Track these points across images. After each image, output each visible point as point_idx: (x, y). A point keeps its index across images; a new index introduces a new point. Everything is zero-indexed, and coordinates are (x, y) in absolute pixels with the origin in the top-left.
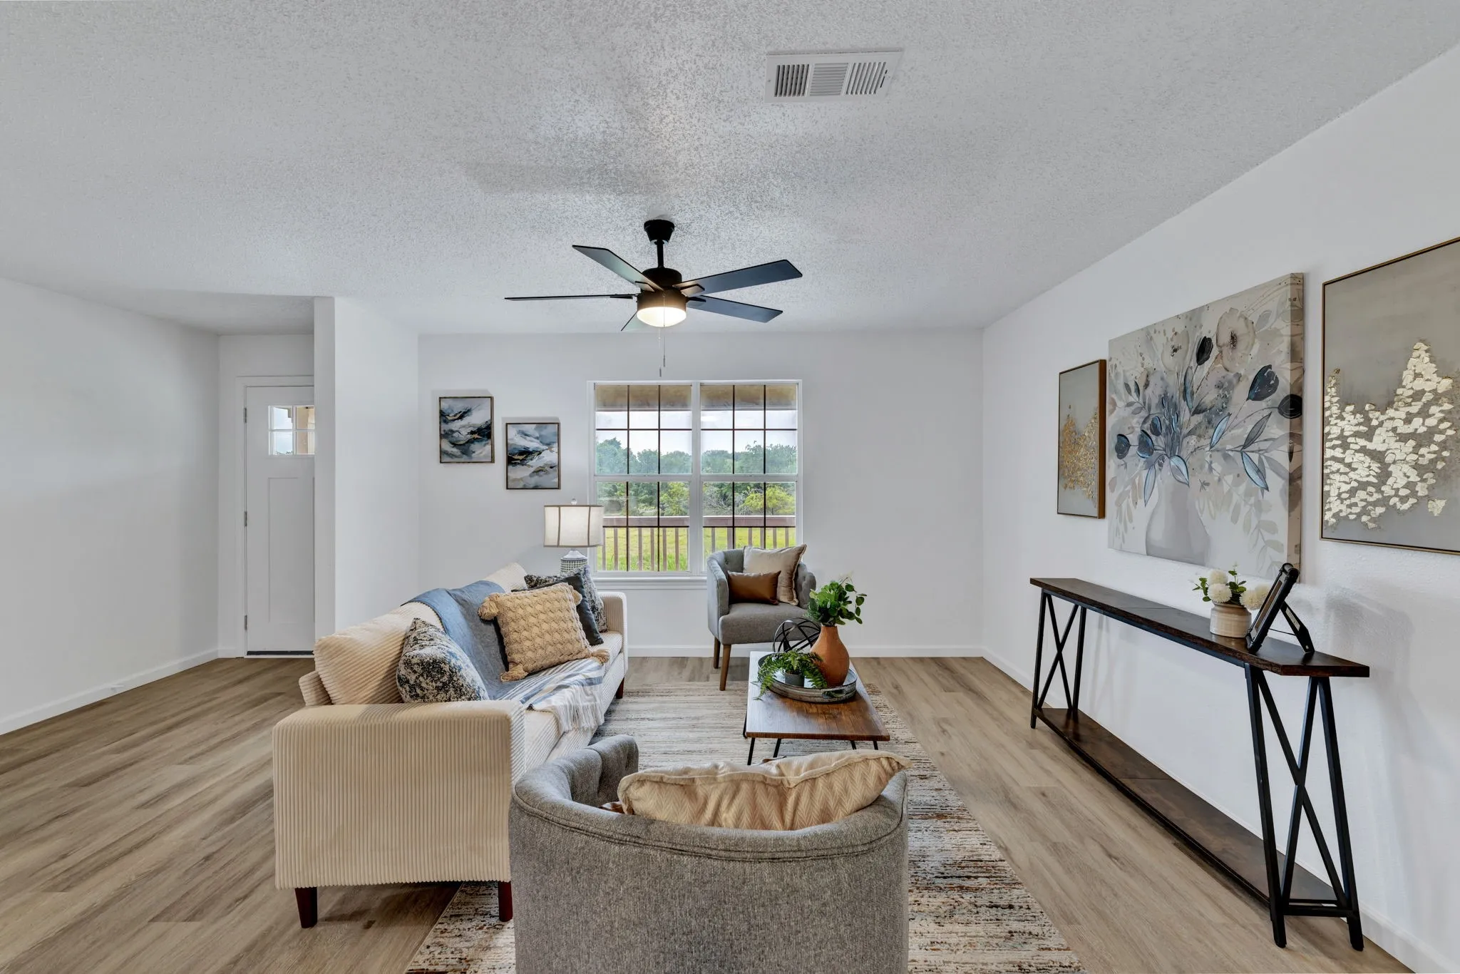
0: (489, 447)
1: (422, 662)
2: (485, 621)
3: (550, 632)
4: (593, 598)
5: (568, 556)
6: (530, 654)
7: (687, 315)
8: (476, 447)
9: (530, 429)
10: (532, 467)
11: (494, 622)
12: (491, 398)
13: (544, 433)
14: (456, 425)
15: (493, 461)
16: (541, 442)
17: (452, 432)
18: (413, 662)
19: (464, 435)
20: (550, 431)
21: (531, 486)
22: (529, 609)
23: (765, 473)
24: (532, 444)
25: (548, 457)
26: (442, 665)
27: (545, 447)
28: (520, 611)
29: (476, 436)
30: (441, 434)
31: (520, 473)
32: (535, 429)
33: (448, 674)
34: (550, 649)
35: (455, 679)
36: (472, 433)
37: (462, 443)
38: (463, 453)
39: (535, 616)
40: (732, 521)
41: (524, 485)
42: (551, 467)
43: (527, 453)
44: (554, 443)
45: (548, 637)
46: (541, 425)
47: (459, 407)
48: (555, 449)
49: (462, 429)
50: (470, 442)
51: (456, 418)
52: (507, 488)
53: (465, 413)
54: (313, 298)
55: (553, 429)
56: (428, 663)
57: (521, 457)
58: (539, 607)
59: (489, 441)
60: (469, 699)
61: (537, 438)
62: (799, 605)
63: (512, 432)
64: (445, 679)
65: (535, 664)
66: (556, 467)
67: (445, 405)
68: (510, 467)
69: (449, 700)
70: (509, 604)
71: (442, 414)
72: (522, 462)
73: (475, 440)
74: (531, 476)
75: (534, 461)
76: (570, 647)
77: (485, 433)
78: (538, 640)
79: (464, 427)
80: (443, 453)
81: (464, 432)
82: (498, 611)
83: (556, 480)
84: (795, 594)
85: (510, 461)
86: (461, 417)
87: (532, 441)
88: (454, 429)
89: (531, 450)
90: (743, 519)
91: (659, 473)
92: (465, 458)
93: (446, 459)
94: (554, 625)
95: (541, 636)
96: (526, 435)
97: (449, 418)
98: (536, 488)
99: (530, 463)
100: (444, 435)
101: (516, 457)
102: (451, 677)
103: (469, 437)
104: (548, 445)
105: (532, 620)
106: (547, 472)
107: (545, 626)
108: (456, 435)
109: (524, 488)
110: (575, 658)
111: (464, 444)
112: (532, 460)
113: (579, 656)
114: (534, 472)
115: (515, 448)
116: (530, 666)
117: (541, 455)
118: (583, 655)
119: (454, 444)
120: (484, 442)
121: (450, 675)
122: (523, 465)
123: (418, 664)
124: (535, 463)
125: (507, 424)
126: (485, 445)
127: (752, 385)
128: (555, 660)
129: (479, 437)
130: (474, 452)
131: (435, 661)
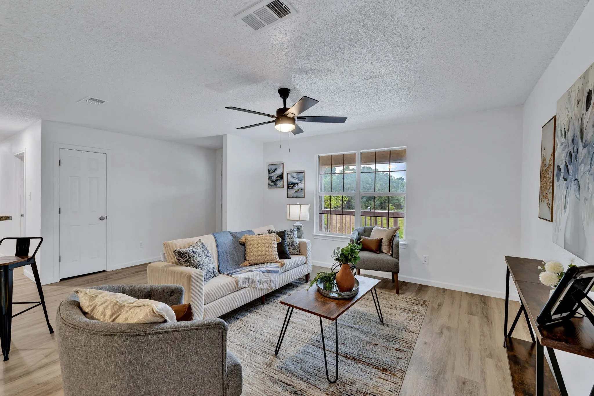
0: (282, 182)
1: (179, 252)
2: (241, 244)
3: (262, 251)
4: (293, 241)
5: (295, 224)
6: (252, 258)
7: (296, 126)
8: (278, 182)
9: (295, 175)
10: (295, 189)
11: (244, 244)
12: (283, 164)
13: (299, 176)
14: (272, 175)
15: (283, 187)
16: (298, 180)
17: (272, 177)
18: (175, 252)
19: (275, 178)
20: (301, 175)
21: (295, 197)
22: (255, 242)
23: (389, 192)
24: (295, 181)
25: (301, 186)
26: (186, 254)
27: (300, 182)
28: (252, 242)
29: (278, 178)
30: (268, 178)
31: (292, 192)
32: (296, 175)
33: (187, 258)
34: (260, 257)
35: (190, 259)
36: (277, 177)
37: (274, 181)
38: (275, 185)
39: (257, 244)
40: (373, 213)
41: (293, 196)
42: (301, 190)
43: (294, 184)
44: (302, 180)
45: (260, 253)
46: (298, 173)
47: (273, 168)
48: (303, 182)
49: (274, 175)
50: (277, 180)
51: (273, 172)
52: (287, 198)
53: (275, 170)
54: (222, 135)
55: (302, 174)
56: (181, 253)
57: (292, 186)
58: (259, 241)
59: (282, 180)
60: (194, 267)
61: (297, 178)
62: (392, 255)
63: (289, 176)
64: (186, 259)
65: (254, 262)
66: (303, 190)
67: (270, 167)
68: (288, 189)
69: (187, 266)
70: (249, 239)
71: (269, 171)
72: (292, 188)
73: (278, 179)
74: (295, 193)
75: (296, 187)
76: (268, 257)
77: (281, 177)
78: (256, 253)
79: (275, 175)
80: (269, 185)
81: (275, 177)
82: (245, 241)
83: (303, 195)
84: (391, 250)
85: (288, 187)
86: (274, 172)
87: (295, 180)
88: (272, 176)
89: (295, 183)
90: (378, 213)
91: (343, 192)
92: (275, 187)
93: (270, 187)
94: (263, 249)
95: (258, 252)
96: (294, 177)
97: (271, 172)
98: (296, 197)
99: (295, 188)
100: (270, 178)
101: (290, 186)
102: (188, 259)
103: (276, 179)
104: (301, 181)
105: (255, 246)
106: (300, 192)
107: (260, 249)
108: (272, 178)
109: (293, 198)
110: (270, 262)
111: (274, 182)
112: (295, 187)
113: (272, 262)
114: (296, 191)
115: (290, 183)
116: (252, 262)
117: (298, 185)
118: (274, 261)
119: (272, 181)
120: (281, 181)
121: (188, 258)
122: (292, 189)
123: (177, 253)
124: (296, 188)
125: (288, 173)
126: (281, 182)
127: (384, 152)
128: (261, 261)
129: (279, 178)
130: (278, 184)
131: (183, 253)
